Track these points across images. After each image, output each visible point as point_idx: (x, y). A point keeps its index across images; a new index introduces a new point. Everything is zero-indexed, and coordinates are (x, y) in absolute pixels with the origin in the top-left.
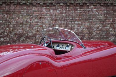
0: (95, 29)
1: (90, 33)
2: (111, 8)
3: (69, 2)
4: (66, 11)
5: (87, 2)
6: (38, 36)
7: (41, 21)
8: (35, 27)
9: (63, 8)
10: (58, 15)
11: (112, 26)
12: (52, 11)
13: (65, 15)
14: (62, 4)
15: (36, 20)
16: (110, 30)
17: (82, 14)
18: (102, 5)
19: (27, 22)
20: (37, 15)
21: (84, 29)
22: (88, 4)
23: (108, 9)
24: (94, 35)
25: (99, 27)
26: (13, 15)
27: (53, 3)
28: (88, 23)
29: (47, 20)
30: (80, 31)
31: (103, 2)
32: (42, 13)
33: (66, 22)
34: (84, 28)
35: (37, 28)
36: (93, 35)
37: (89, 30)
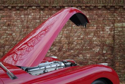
0: (76, 38)
1: (69, 43)
2: (95, 12)
3: (43, 5)
4: (40, 16)
5: (65, 5)
6: (7, 47)
7: (10, 29)
8: (3, 36)
9: (36, 12)
10: (30, 21)
11: (96, 34)
12: (23, 16)
13: (39, 21)
14: (35, 8)
15: (4, 28)
16: (94, 39)
18: (84, 9)
20: (5, 21)
21: (63, 39)
23: (91, 14)
24: (75, 45)
25: (80, 35)
27: (23, 6)
28: (67, 30)
29: (18, 27)
30: (57, 41)
31: (84, 5)
32: (12, 18)
34: (62, 37)
35: (6, 38)
36: (73, 45)
37: (68, 39)
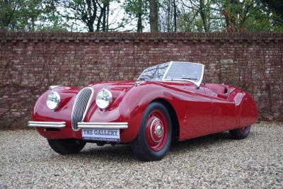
2: (198, 46)
3: (138, 38)
4: (133, 51)
5: (164, 38)
7: (97, 67)
8: (88, 77)
9: (129, 47)
10: (122, 58)
12: (113, 52)
13: (133, 57)
14: (129, 41)
15: (90, 66)
17: (158, 56)
18: (185, 43)
19: (75, 69)
20: (91, 58)
22: (165, 41)
23: (193, 49)
26: (54, 59)
27: (114, 40)
29: (107, 65)
31: (187, 38)
32: (99, 54)
33: (134, 68)
